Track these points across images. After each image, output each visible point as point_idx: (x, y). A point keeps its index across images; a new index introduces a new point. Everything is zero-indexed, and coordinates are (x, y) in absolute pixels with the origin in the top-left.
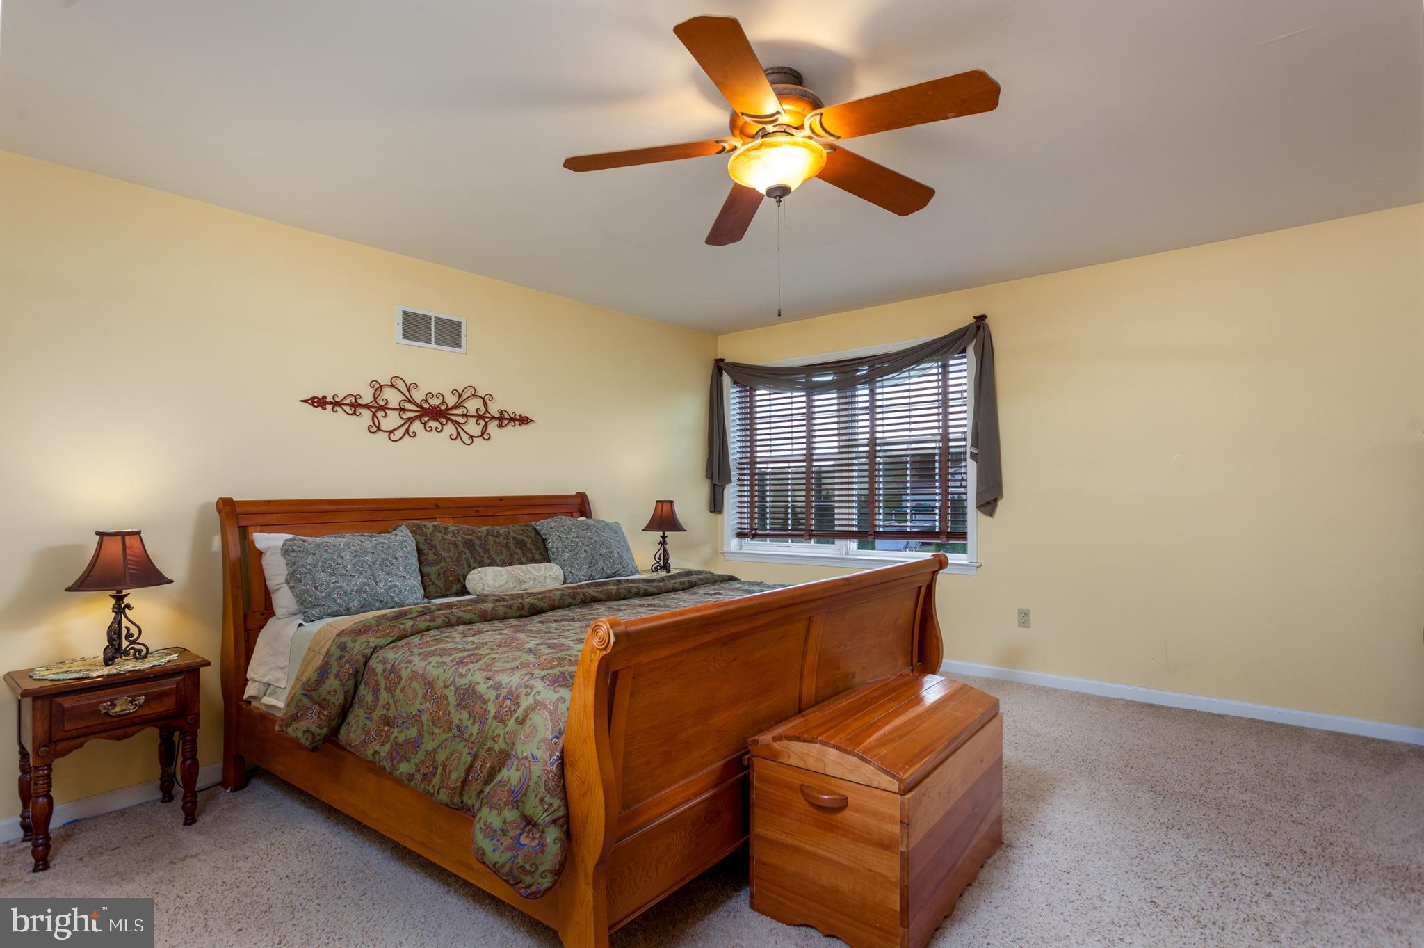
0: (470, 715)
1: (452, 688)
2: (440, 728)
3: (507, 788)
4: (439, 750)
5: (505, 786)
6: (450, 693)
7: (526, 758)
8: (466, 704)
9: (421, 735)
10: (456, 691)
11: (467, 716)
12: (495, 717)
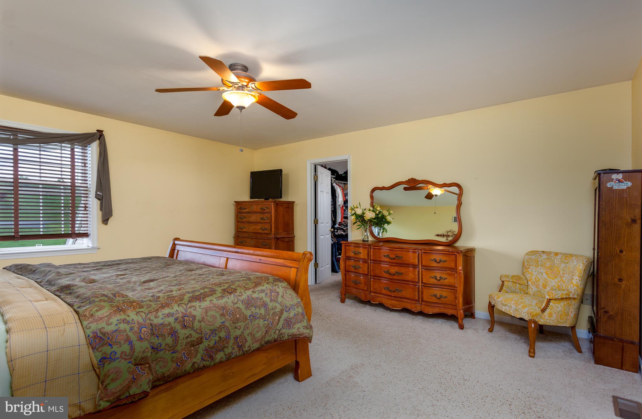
0: (255, 307)
1: (239, 303)
2: (241, 322)
3: (300, 314)
4: (244, 331)
5: (299, 314)
6: (240, 305)
7: (297, 304)
8: (252, 305)
9: (229, 332)
10: (242, 303)
11: (255, 309)
12: (271, 301)
